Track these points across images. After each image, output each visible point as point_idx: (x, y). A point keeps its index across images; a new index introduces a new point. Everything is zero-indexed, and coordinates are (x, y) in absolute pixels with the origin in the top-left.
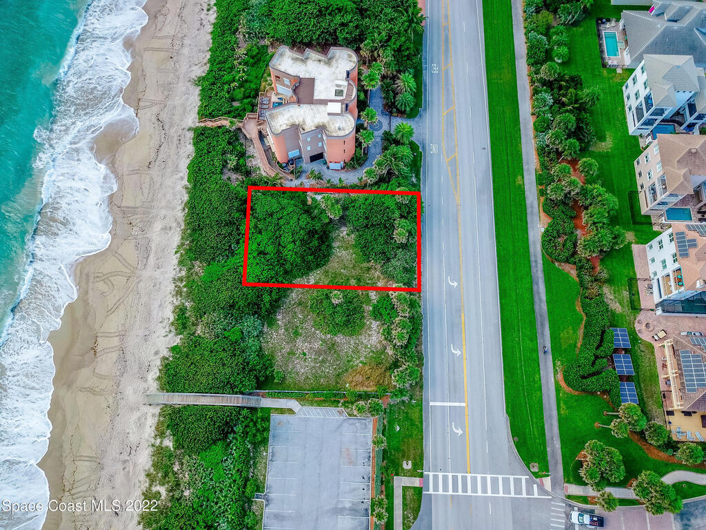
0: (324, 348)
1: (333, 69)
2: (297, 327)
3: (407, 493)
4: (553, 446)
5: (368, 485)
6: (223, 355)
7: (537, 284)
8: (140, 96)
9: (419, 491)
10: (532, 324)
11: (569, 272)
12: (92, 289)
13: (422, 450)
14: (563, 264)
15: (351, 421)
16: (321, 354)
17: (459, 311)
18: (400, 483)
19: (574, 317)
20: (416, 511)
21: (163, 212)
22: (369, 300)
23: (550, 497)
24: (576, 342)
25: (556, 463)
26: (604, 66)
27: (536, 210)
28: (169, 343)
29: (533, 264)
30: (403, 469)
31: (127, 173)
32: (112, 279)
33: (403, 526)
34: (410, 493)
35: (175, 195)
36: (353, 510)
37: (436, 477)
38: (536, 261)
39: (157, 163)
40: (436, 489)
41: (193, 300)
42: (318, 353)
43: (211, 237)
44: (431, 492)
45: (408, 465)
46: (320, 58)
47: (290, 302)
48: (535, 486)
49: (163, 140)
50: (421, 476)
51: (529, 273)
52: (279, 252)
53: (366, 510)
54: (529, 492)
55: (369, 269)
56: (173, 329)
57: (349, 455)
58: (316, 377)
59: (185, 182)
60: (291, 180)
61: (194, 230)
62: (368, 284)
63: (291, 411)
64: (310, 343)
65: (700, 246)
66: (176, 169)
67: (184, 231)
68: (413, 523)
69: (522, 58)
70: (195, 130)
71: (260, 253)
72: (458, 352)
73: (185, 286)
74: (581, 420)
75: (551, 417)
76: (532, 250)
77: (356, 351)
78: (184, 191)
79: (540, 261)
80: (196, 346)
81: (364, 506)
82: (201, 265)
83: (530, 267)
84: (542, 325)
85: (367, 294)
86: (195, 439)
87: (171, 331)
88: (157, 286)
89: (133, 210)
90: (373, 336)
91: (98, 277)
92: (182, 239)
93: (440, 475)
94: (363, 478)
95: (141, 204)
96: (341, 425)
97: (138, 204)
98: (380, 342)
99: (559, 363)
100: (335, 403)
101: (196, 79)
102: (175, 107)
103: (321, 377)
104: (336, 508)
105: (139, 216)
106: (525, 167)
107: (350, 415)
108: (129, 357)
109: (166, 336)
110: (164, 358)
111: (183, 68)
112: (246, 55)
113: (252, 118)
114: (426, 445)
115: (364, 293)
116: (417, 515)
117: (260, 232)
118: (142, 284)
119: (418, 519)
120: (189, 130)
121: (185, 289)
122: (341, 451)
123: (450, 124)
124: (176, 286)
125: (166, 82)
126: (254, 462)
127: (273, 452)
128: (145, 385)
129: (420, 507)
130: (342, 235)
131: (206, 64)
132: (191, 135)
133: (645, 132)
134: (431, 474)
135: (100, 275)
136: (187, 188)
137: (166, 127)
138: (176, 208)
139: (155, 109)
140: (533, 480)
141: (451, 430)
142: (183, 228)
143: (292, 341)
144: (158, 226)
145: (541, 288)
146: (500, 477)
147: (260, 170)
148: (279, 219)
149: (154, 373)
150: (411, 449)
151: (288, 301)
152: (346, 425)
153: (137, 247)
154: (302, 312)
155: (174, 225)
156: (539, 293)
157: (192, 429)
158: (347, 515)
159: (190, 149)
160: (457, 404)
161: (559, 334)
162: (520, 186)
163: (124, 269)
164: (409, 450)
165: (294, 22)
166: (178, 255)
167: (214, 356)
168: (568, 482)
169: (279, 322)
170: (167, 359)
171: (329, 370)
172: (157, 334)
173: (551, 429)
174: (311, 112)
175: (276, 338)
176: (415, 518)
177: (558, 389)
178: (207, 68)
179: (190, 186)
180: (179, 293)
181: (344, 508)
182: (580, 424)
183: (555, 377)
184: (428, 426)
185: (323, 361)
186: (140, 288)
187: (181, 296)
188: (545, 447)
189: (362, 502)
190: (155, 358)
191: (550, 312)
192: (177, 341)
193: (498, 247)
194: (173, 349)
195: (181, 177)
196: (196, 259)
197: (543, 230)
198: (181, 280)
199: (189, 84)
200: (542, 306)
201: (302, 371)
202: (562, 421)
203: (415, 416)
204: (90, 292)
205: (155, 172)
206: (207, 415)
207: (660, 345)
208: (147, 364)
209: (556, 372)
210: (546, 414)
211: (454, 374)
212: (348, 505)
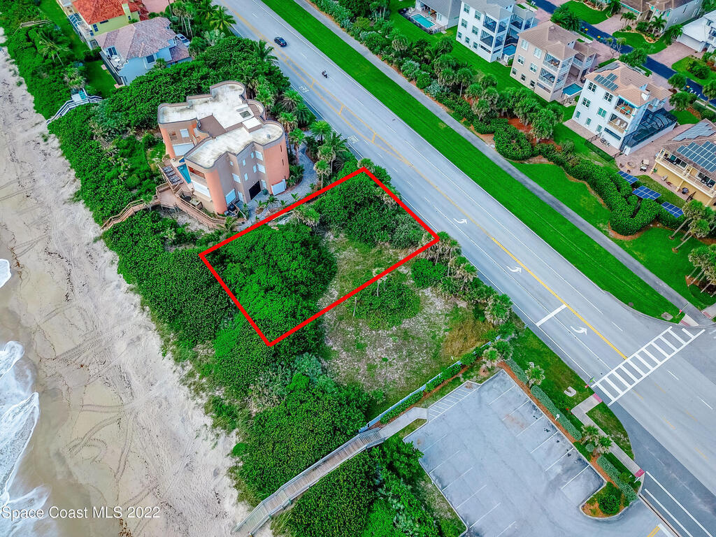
0: (399, 341)
1: (225, 102)
2: (356, 341)
3: (596, 417)
4: (663, 289)
5: (559, 434)
6: (306, 406)
7: (527, 183)
8: (11, 245)
9: (603, 407)
10: (552, 212)
11: (541, 163)
12: (76, 464)
13: (569, 369)
14: (530, 160)
15: (486, 387)
16: (402, 348)
17: (487, 238)
18: (582, 411)
19: (577, 187)
20: (619, 427)
21: (118, 330)
22: (404, 277)
23: (704, 330)
24: (597, 202)
25: (679, 300)
26: (431, 33)
27: (474, 137)
28: (225, 449)
29: (509, 172)
30: (571, 399)
31: (43, 321)
32: (97, 436)
33: (623, 450)
34: (598, 415)
35: (120, 305)
36: (568, 470)
37: (604, 383)
38: (510, 169)
39: (76, 291)
40: (615, 394)
41: (221, 384)
42: (398, 349)
43: (198, 309)
44: (614, 400)
45: (571, 392)
46: (205, 99)
47: (329, 324)
48: (684, 330)
49: (68, 268)
50: (592, 392)
51: (513, 180)
52: (285, 279)
53: (580, 459)
54: (686, 338)
55: (380, 252)
56: (219, 430)
57: (513, 420)
58: (416, 372)
59: (125, 285)
60: (243, 223)
61: (172, 319)
62: (390, 264)
63: (419, 422)
64: (381, 346)
65: (619, 76)
66: (105, 282)
67: (158, 330)
68: (628, 441)
69: (367, 53)
70: (104, 237)
71: (266, 291)
72: (518, 269)
73: (201, 377)
74: (661, 253)
75: (637, 268)
76: (497, 163)
77: (432, 325)
78: (131, 295)
79: (513, 168)
80: (263, 426)
81: (574, 458)
82: (205, 346)
83: (509, 175)
84: (560, 207)
85: (398, 272)
86: (345, 523)
87: (218, 435)
88: (164, 404)
89: (77, 351)
90: (435, 302)
91: (75, 446)
92: (162, 336)
93: (605, 378)
94: (548, 431)
95: (82, 340)
96: (480, 399)
97: (79, 341)
98: (446, 303)
99: (601, 225)
100: (456, 382)
101: (72, 197)
102: (62, 233)
103: (419, 369)
104: (551, 482)
105: (88, 352)
106: (438, 115)
107: (480, 382)
108: (180, 505)
109: (216, 444)
110: (232, 470)
111: (49, 196)
112: (117, 148)
113: (164, 191)
114: (568, 363)
115: (394, 273)
116: (624, 430)
117: (252, 272)
118: (141, 417)
119: (628, 433)
120: (95, 240)
121: (204, 380)
122: (503, 422)
123: (351, 117)
124: (189, 387)
125: (36, 218)
126: (426, 507)
127: (437, 477)
128: (227, 521)
129: (618, 421)
130: (331, 240)
131: (75, 181)
132: (101, 243)
133: (499, 54)
134: (598, 384)
135: (77, 442)
136: (132, 290)
137: (65, 254)
138: (132, 316)
139: (39, 247)
140: (678, 327)
141: (577, 334)
142: (154, 328)
143: (362, 355)
144: (121, 346)
145: (532, 183)
146: (652, 343)
147: (203, 231)
148: (263, 248)
149: (230, 496)
150: (560, 376)
151: (326, 325)
152: (484, 394)
153: (107, 383)
154: (350, 324)
155: (142, 331)
156: (534, 188)
157: (332, 514)
158: (567, 480)
159: (110, 255)
160: (558, 310)
161: (579, 205)
162: (446, 128)
163: (106, 416)
164: (559, 379)
165: (153, 97)
166: (169, 355)
167: (296, 415)
168: (702, 308)
169: (335, 348)
170: (236, 467)
171: (421, 358)
172: (202, 452)
173: (647, 277)
174: (231, 139)
175: (343, 364)
176: (626, 435)
177: (621, 244)
178: (79, 183)
179: (134, 286)
180: (198, 389)
181: (558, 476)
182: (663, 257)
183: (609, 237)
184: (554, 346)
185: (410, 354)
186: (142, 422)
187: (203, 390)
188: (658, 295)
189: (569, 455)
190: (218, 479)
191: (556, 195)
192: (234, 439)
193: (470, 176)
194: (235, 452)
195: (117, 286)
196: (195, 343)
197: (493, 146)
198: (191, 375)
199: (66, 206)
200: (547, 196)
201: (396, 376)
202: (649, 265)
203: (535, 344)
204: (74, 470)
205: (78, 299)
206: (338, 481)
207: (652, 170)
208: (212, 495)
209: (606, 233)
210: (631, 268)
211: (533, 288)
212: (559, 470)
